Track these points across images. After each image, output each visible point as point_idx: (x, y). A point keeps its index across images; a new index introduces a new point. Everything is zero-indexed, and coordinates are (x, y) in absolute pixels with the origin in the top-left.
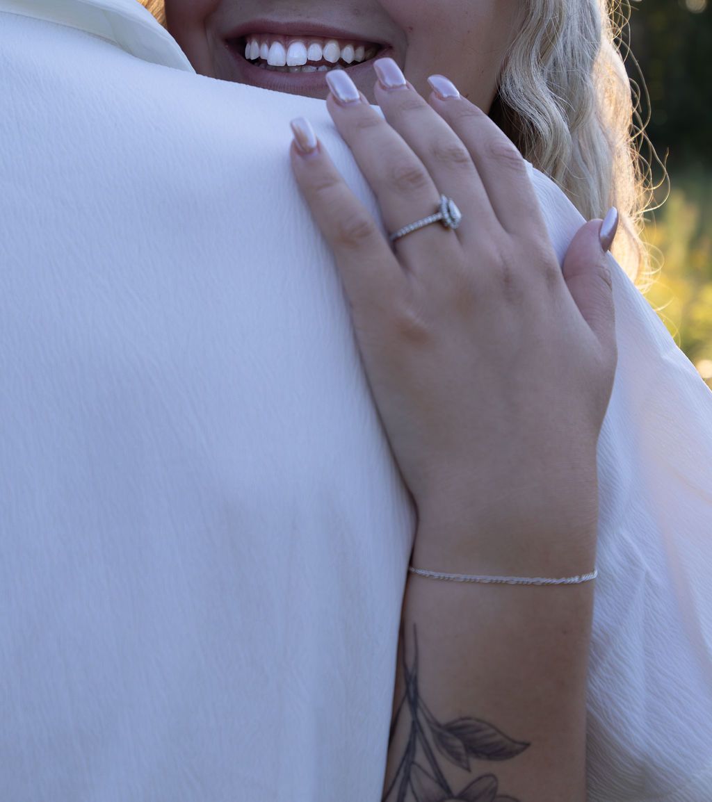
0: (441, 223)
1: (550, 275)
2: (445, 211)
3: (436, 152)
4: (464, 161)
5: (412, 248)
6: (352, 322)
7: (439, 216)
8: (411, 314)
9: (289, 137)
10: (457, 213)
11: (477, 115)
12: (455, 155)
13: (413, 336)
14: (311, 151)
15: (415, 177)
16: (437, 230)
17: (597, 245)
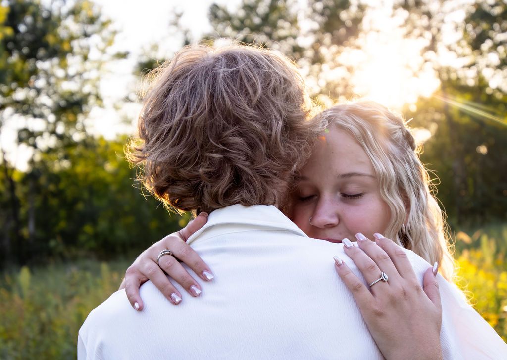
0: (382, 280)
1: (418, 289)
2: (383, 276)
3: (378, 257)
4: (387, 258)
5: (375, 288)
6: (361, 312)
7: (381, 278)
8: (377, 309)
9: (334, 262)
10: (386, 277)
11: (390, 242)
12: (384, 257)
13: (379, 315)
14: (341, 265)
15: (373, 267)
16: (381, 282)
17: (433, 275)
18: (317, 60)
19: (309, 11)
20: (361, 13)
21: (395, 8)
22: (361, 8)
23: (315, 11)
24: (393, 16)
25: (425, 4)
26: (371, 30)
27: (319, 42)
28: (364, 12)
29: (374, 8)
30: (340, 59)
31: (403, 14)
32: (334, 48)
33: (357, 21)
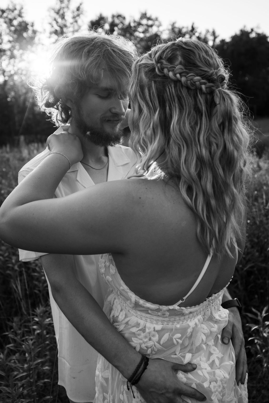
18: (12, 57)
19: (8, 31)
20: (34, 35)
21: (51, 33)
22: (34, 32)
23: (10, 31)
24: (50, 37)
25: (65, 33)
26: (39, 43)
27: (13, 47)
28: (36, 34)
29: (41, 33)
30: (24, 57)
31: (55, 37)
32: (21, 51)
33: (32, 38)
